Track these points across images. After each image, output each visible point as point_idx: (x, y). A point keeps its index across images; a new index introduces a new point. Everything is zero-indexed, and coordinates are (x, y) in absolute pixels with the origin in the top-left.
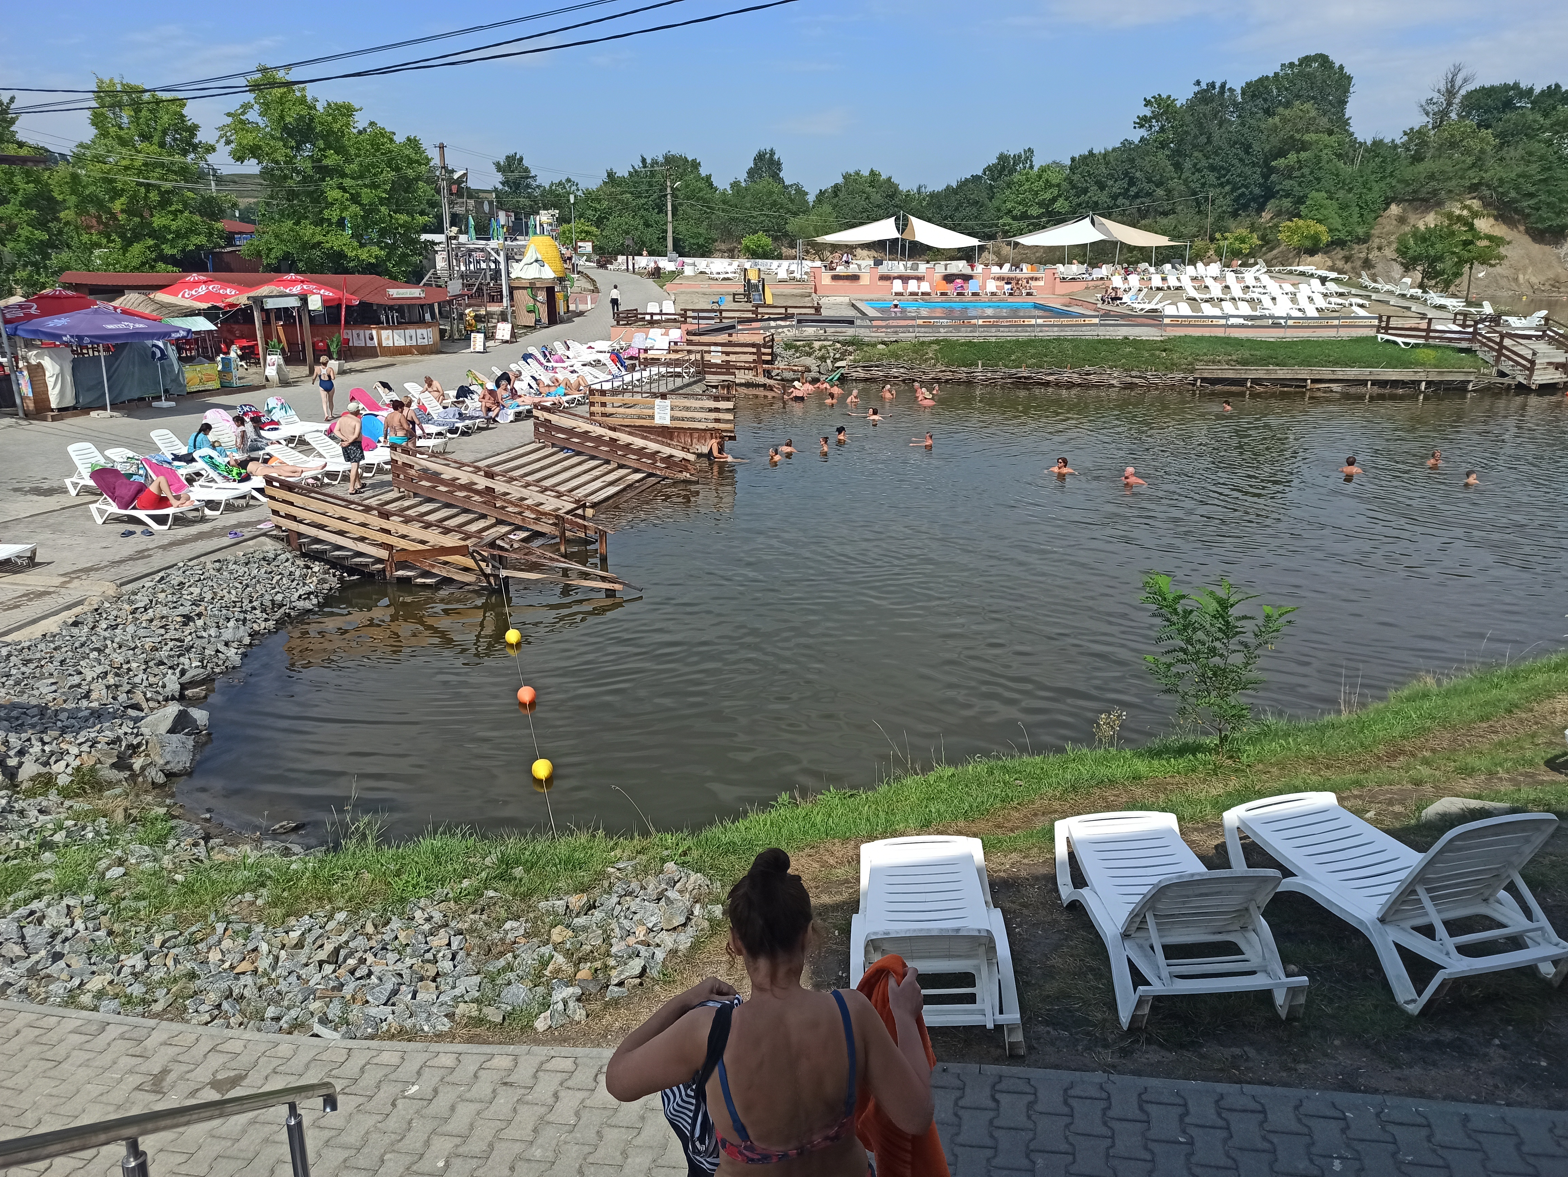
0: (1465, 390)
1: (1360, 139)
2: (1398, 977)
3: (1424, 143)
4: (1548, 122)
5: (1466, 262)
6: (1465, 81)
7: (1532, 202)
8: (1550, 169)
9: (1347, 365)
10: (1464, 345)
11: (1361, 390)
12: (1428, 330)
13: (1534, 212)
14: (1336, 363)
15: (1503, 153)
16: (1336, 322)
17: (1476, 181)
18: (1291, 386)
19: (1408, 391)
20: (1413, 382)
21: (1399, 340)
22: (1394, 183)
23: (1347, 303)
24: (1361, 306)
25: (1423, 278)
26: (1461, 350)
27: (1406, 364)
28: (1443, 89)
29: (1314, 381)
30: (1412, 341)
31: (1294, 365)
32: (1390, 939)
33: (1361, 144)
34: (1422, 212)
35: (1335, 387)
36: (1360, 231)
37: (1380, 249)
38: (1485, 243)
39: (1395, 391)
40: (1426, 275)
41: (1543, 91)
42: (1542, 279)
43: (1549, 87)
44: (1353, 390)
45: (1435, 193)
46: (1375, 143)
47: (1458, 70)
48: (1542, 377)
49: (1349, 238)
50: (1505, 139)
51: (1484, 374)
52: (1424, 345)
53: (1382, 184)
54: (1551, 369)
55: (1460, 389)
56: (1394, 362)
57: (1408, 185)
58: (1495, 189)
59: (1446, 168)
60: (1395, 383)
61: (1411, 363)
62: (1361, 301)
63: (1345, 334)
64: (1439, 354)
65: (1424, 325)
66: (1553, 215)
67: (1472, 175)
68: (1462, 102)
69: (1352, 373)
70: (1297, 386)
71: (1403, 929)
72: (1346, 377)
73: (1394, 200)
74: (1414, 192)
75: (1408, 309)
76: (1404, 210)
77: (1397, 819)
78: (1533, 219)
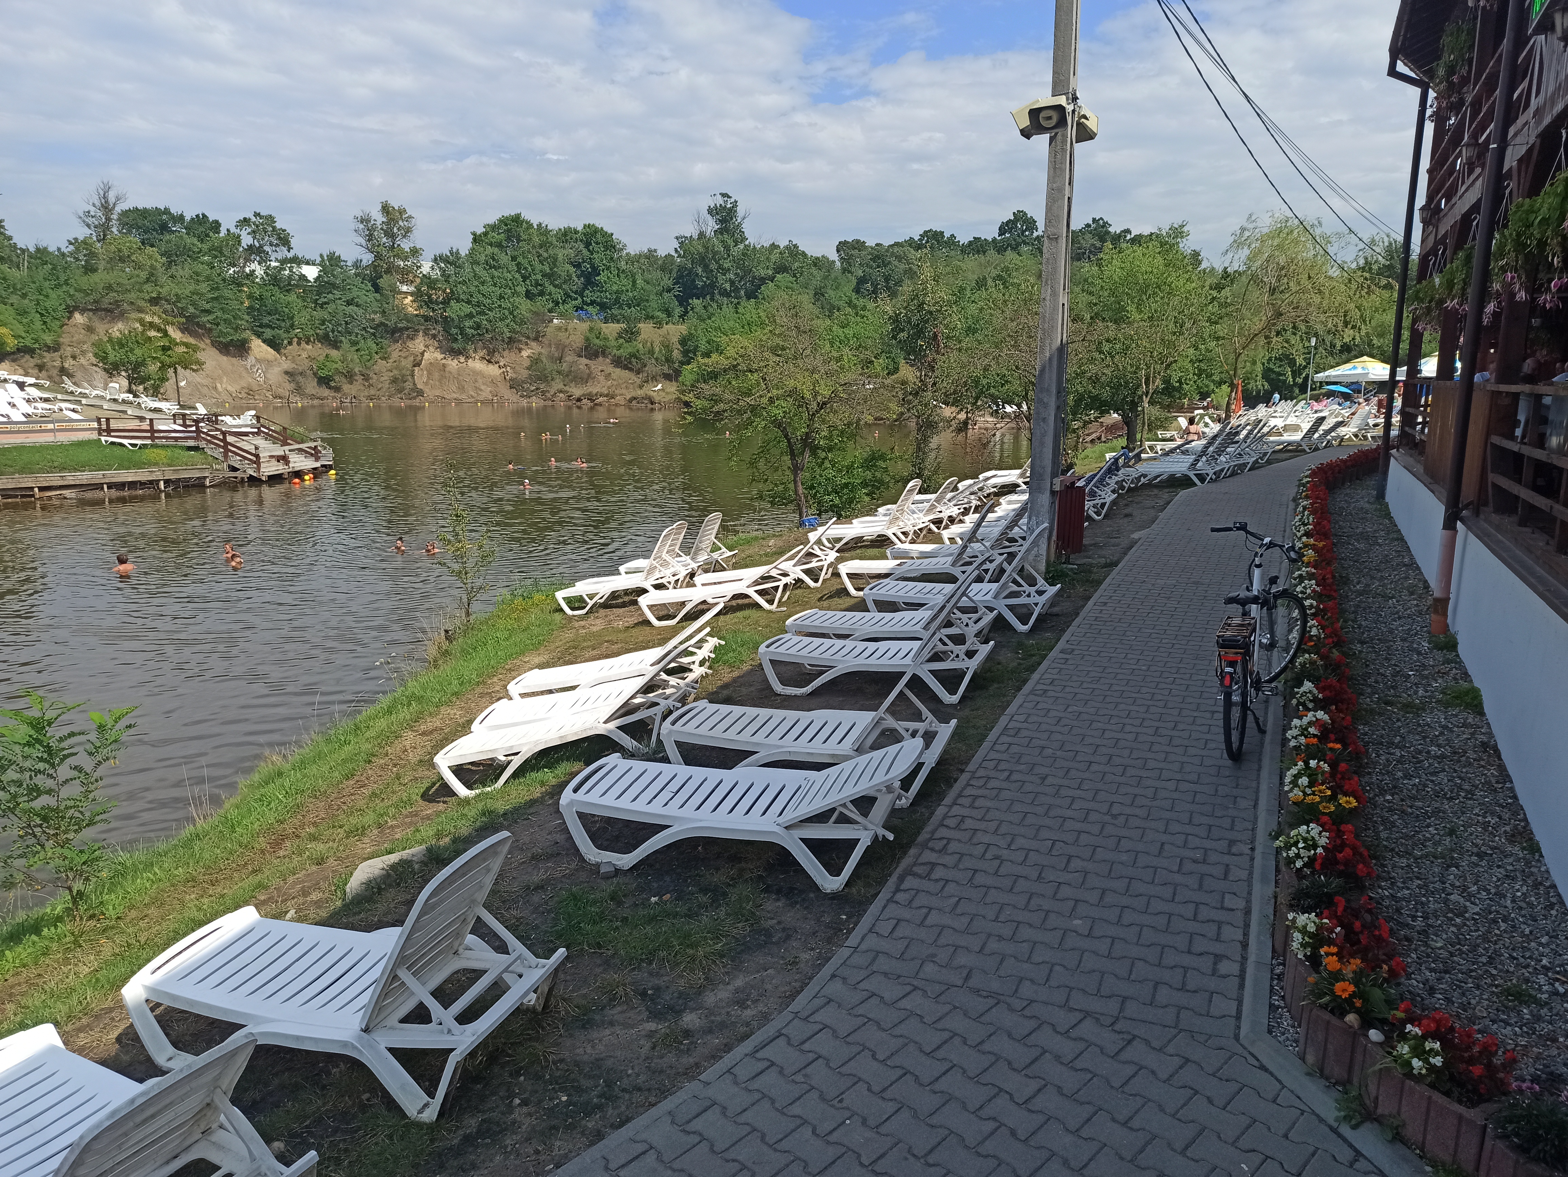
0: (204, 486)
1: (20, 245)
2: (403, 1087)
3: (92, 255)
4: (205, 247)
5: (169, 367)
6: (118, 199)
7: (210, 318)
8: (218, 289)
9: (76, 470)
10: (191, 443)
11: (98, 494)
12: (152, 430)
13: (214, 327)
14: (63, 469)
15: (173, 270)
16: (50, 426)
17: (154, 295)
18: (16, 496)
19: (147, 492)
20: (151, 482)
21: (125, 442)
22: (72, 292)
23: (56, 408)
24: (74, 410)
25: (130, 383)
26: (190, 448)
27: (139, 465)
28: (98, 204)
29: (41, 489)
30: (139, 442)
31: (13, 473)
32: (382, 1047)
33: (23, 251)
34: (110, 322)
35: (67, 493)
36: (48, 339)
37: (74, 357)
38: (182, 349)
39: (134, 493)
40: (131, 380)
41: (193, 219)
42: (238, 388)
43: (197, 216)
44: (89, 495)
45: (117, 303)
46: (38, 250)
47: (107, 189)
48: (269, 468)
49: (37, 346)
50: (171, 258)
51: (217, 470)
52: (152, 445)
53: (60, 292)
54: (274, 462)
55: (199, 485)
56: (126, 464)
57: (88, 295)
58: (174, 303)
59: (120, 280)
60: (132, 485)
61: (145, 464)
62: (72, 406)
63: (64, 438)
64: (169, 452)
65: (145, 426)
66: (232, 331)
67: (150, 289)
68: (119, 219)
69: (84, 477)
70: (23, 496)
71: (392, 1028)
72: (78, 482)
73: (76, 308)
74: (95, 302)
75: (125, 412)
76: (90, 319)
77: (320, 907)
78: (215, 333)
